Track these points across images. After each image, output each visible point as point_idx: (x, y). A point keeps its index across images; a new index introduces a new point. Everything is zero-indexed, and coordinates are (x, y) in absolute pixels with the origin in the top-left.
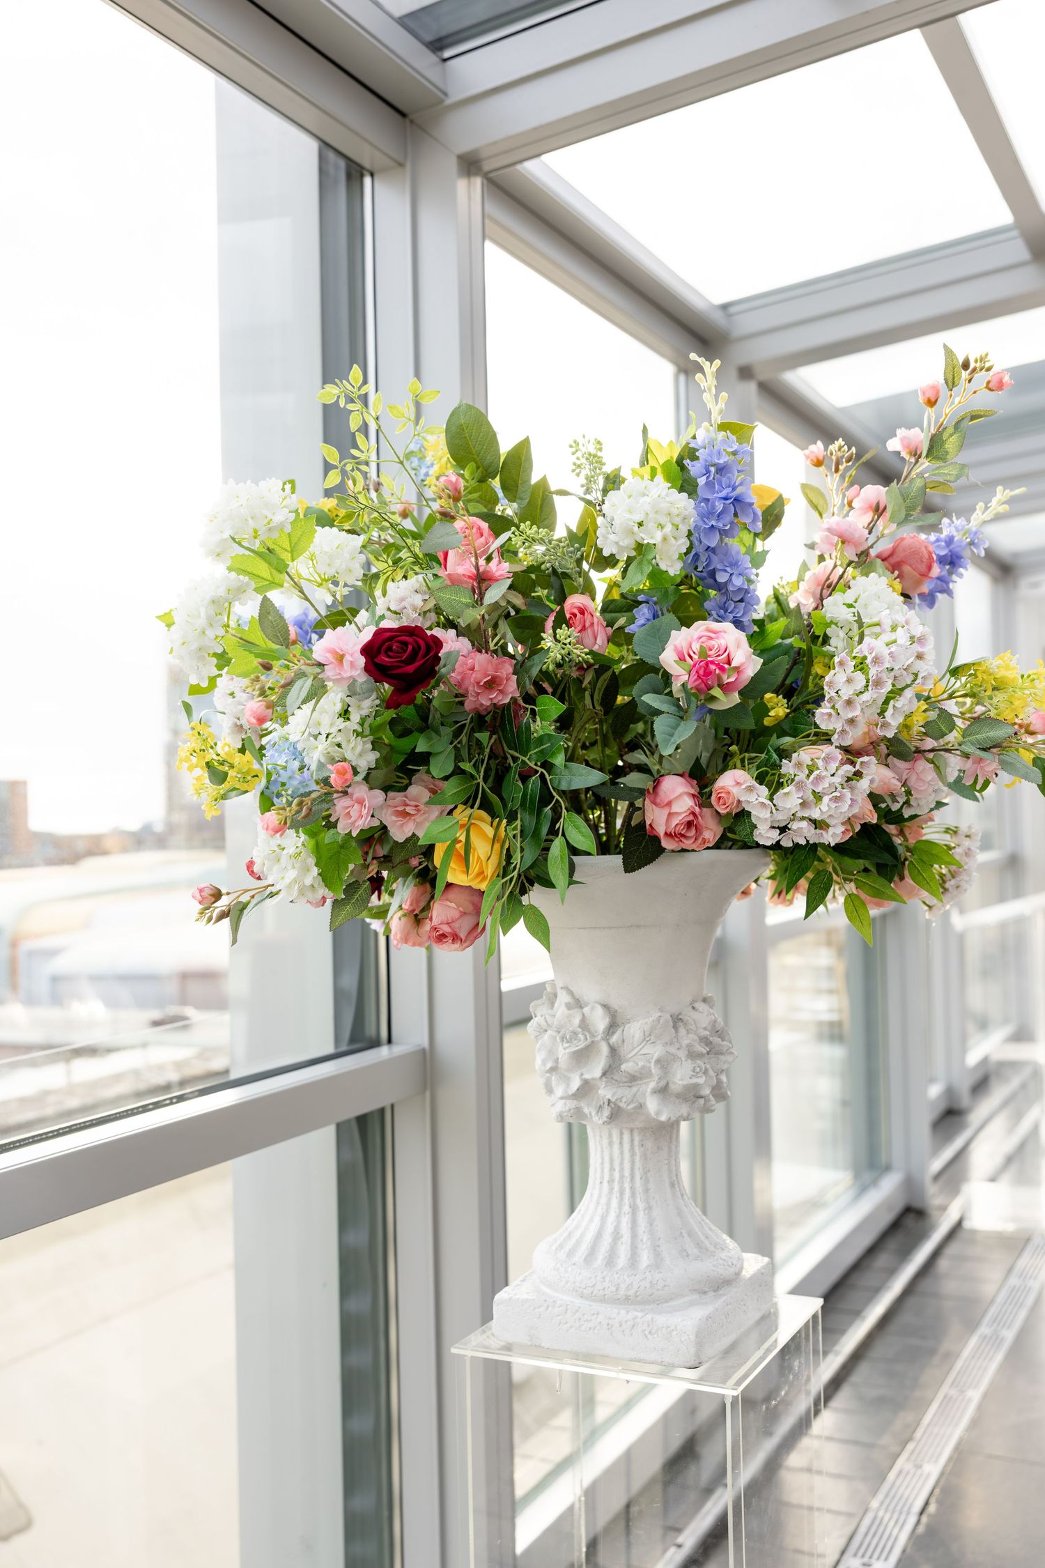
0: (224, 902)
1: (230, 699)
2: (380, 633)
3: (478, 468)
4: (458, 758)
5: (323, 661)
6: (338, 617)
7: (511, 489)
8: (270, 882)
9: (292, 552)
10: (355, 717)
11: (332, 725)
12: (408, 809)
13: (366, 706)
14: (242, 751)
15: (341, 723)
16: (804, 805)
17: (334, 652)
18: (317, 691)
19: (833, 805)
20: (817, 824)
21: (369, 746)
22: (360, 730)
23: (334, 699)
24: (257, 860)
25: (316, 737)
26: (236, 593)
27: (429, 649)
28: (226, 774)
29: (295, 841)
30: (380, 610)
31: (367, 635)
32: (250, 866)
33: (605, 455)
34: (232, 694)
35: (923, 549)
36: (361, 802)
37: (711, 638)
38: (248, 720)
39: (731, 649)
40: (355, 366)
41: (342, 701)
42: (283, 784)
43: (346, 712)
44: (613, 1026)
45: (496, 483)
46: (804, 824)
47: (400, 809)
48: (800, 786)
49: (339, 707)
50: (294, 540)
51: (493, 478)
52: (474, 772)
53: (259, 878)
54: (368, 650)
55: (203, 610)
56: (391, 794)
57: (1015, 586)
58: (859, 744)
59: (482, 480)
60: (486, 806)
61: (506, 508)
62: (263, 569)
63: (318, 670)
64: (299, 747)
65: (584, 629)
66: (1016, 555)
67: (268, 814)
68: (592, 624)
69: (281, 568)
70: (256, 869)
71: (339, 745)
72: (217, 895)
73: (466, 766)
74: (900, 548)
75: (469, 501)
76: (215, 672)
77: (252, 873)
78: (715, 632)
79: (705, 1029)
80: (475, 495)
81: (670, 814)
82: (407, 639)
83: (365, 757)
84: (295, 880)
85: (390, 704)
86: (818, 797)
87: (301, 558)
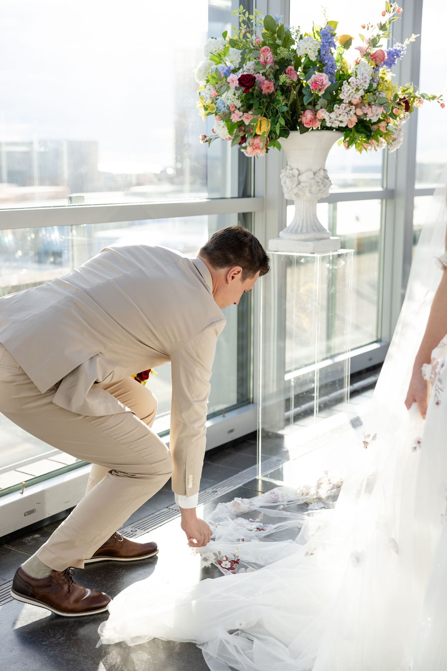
0: (207, 139)
1: (209, 91)
2: (242, 76)
3: (271, 31)
4: (260, 105)
5: (229, 82)
6: (235, 71)
7: (279, 37)
8: (217, 134)
9: (224, 55)
10: (237, 95)
11: (231, 97)
12: (249, 117)
13: (239, 93)
14: (212, 103)
15: (233, 96)
16: (337, 117)
17: (232, 80)
18: (228, 88)
19: (343, 117)
20: (341, 122)
21: (240, 102)
22: (238, 98)
23: (232, 90)
24: (214, 128)
25: (228, 100)
26: (210, 65)
27: (253, 79)
28: (208, 108)
29: (222, 123)
30: (244, 69)
31: (239, 76)
32: (213, 130)
33: (301, 30)
34: (210, 89)
35: (382, 53)
36: (237, 115)
37: (320, 77)
38: (213, 96)
39: (324, 79)
40: (241, 5)
41: (234, 91)
42: (220, 110)
43: (235, 94)
44: (299, 175)
45: (276, 35)
46: (337, 122)
47: (247, 117)
48: (337, 113)
49: (233, 93)
50: (225, 52)
51: (275, 34)
52: (263, 108)
53: (215, 133)
54: (239, 80)
55: (203, 69)
56: (245, 113)
58: (354, 103)
59: (272, 35)
60: (265, 116)
61: (278, 42)
62: (218, 60)
63: (228, 84)
64: (224, 102)
65: (291, 74)
67: (216, 116)
68: (293, 73)
69: (221, 59)
70: (214, 131)
71: (233, 102)
72: (205, 137)
73: (261, 107)
74: (376, 53)
75: (269, 40)
76: (206, 84)
77: (213, 132)
78: (321, 76)
79: (322, 176)
80: (271, 38)
81: (306, 119)
82: (249, 77)
83: (239, 104)
84: (222, 133)
85: (244, 92)
86: (340, 115)
87: (227, 56)
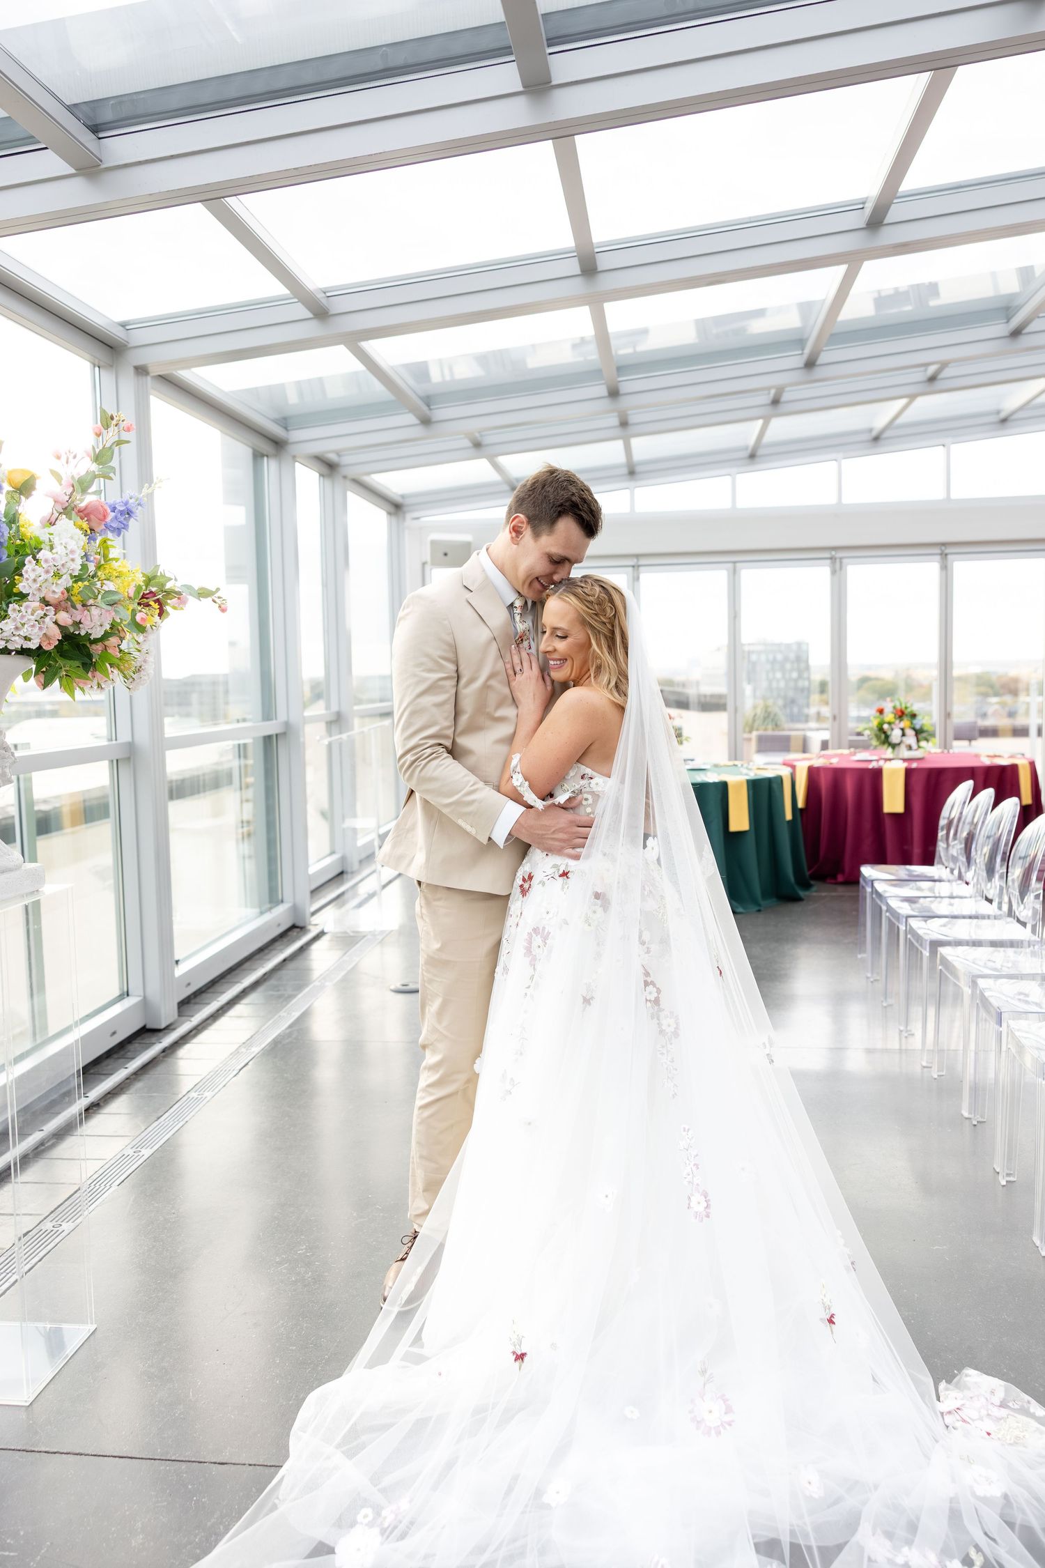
16: (17, 628)
19: (30, 629)
20: (26, 638)
35: (100, 507)
46: (17, 638)
48: (15, 620)
57: (404, 519)
58: (52, 601)
66: (403, 496)
74: (89, 506)
86: (23, 625)
